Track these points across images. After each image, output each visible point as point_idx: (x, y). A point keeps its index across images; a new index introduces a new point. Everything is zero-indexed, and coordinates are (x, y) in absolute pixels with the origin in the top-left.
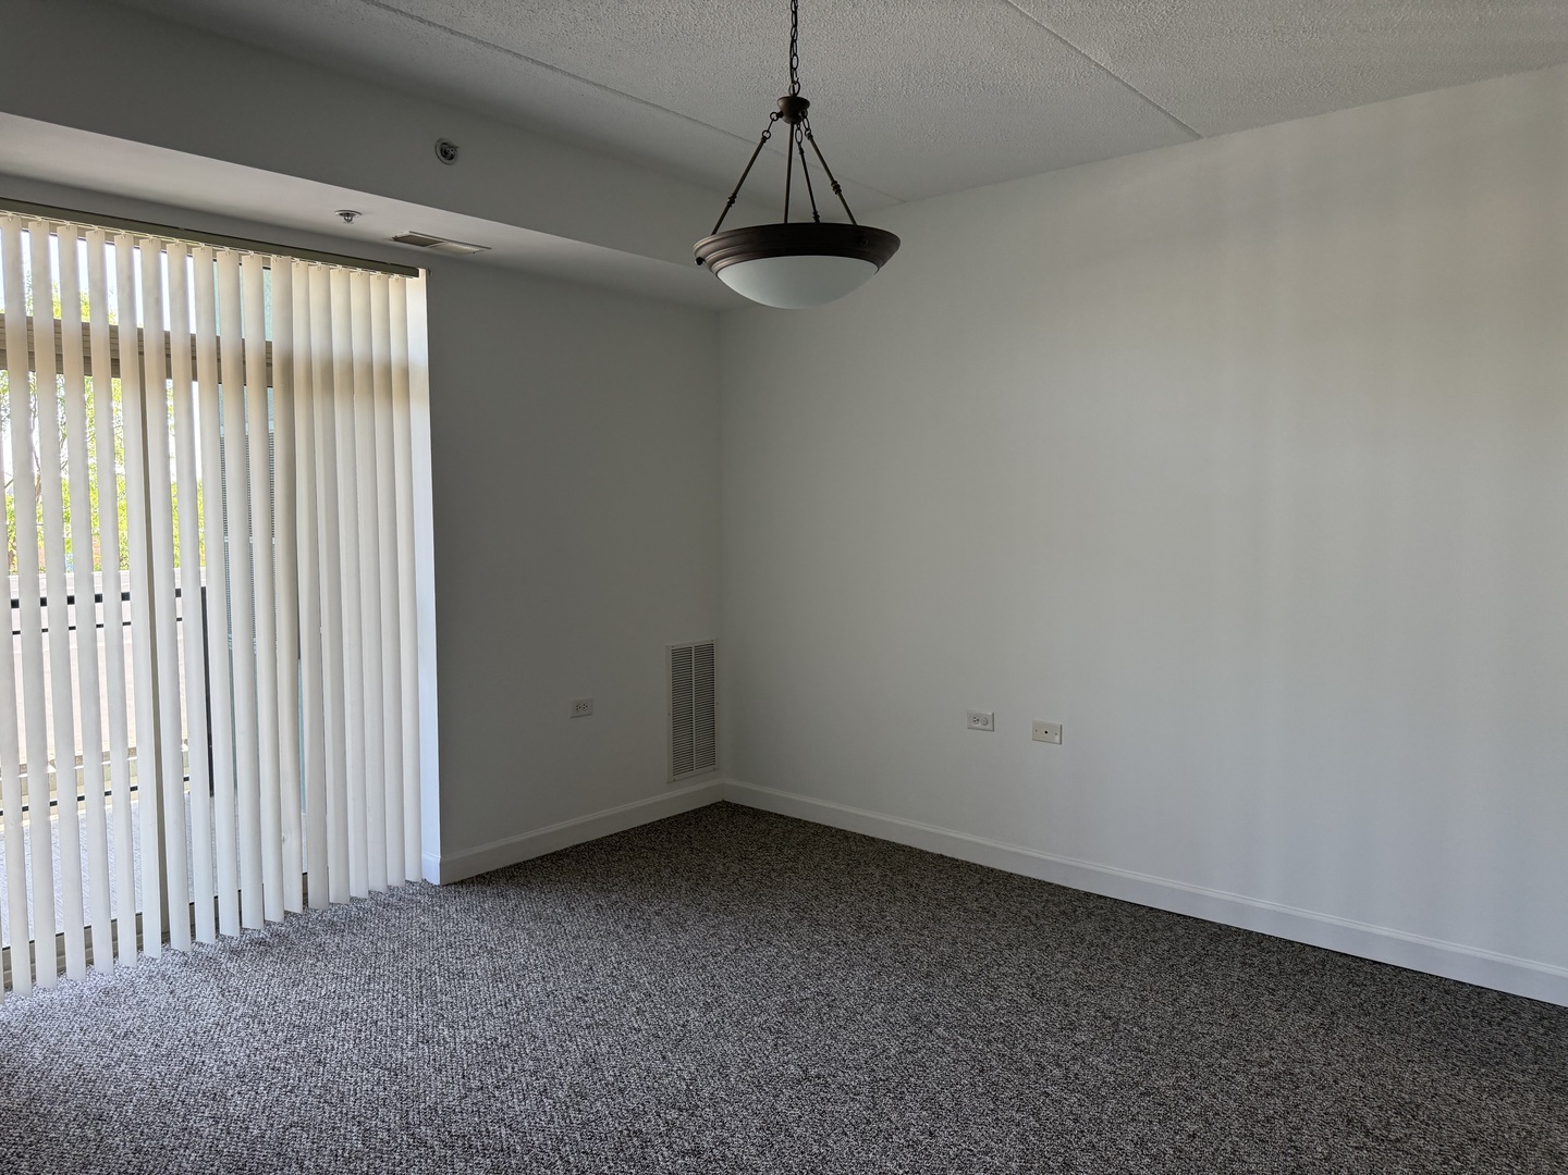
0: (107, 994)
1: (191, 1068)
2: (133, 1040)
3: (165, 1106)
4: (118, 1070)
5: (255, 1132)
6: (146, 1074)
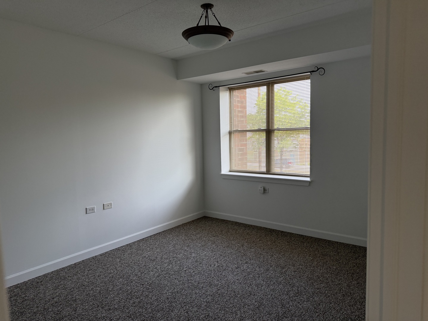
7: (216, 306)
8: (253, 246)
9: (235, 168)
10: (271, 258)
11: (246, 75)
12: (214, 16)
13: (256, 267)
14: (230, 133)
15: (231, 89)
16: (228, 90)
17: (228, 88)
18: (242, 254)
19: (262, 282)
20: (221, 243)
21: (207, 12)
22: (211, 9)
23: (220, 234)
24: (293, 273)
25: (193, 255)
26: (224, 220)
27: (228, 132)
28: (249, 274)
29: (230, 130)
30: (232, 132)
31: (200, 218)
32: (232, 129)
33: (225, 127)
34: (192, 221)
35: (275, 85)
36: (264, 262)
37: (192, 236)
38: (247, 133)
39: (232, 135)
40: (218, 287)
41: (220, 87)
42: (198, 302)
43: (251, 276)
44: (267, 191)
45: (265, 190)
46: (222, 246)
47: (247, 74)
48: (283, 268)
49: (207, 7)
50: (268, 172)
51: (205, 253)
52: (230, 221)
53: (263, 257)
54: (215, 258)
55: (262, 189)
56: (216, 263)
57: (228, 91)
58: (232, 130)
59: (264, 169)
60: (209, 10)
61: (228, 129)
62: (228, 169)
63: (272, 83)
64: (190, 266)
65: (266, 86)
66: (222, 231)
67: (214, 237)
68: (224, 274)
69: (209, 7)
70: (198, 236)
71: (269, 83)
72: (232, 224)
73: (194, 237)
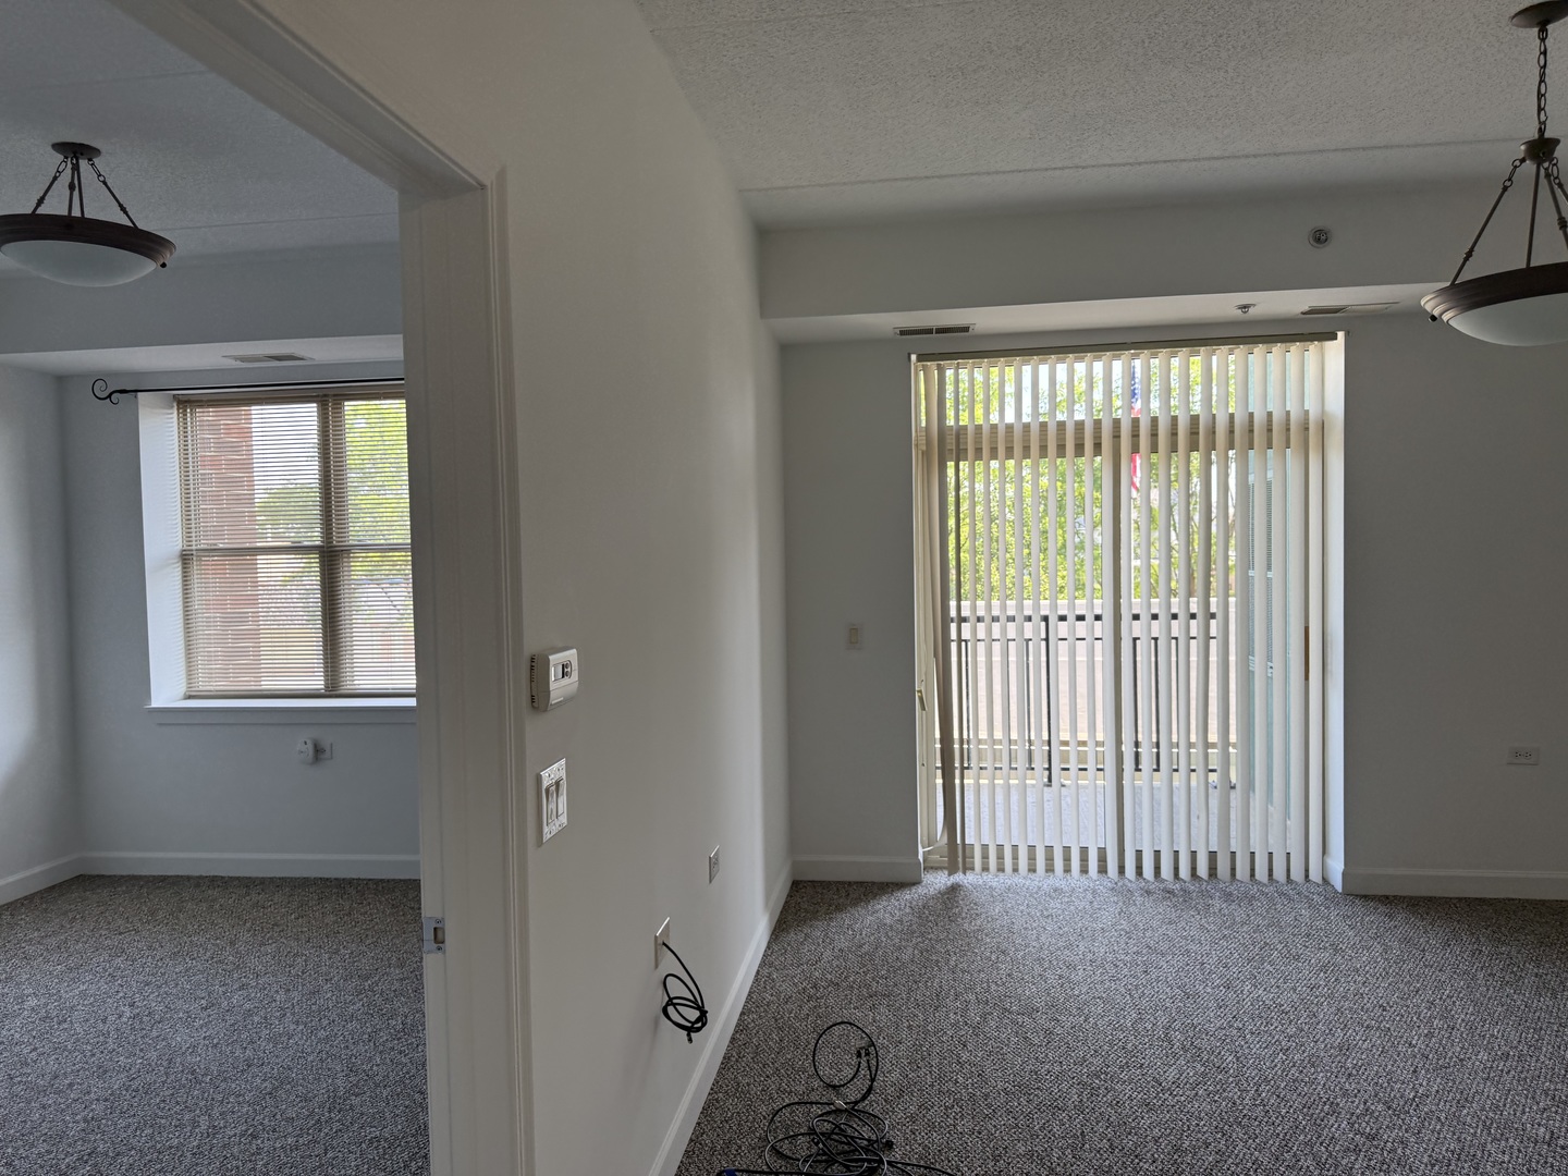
0: (1055, 891)
1: (1069, 946)
2: (1050, 921)
3: (1040, 960)
4: (1030, 932)
5: (1076, 993)
6: (1043, 939)
7: (122, 1123)
8: (271, 938)
9: (203, 685)
10: (330, 959)
11: (239, 364)
12: (105, 183)
13: (277, 991)
14: (186, 558)
15: (186, 402)
16: (175, 404)
17: (174, 395)
18: (230, 967)
19: (293, 1027)
20: (150, 948)
21: (76, 168)
22: (90, 160)
23: (148, 922)
24: (397, 985)
25: (32, 1002)
26: (163, 879)
27: (178, 553)
28: (249, 1013)
29: (185, 548)
30: (194, 553)
31: (61, 885)
32: (194, 543)
33: (162, 534)
34: (26, 898)
35: (346, 403)
36: (303, 973)
37: (23, 945)
38: (258, 557)
39: (195, 568)
40: (131, 1072)
41: (139, 394)
42: (50, 1129)
43: (256, 1019)
44: (327, 754)
45: (318, 750)
46: (153, 958)
47: (243, 359)
48: (367, 979)
49: (76, 152)
50: (332, 690)
51: (82, 987)
52: (189, 878)
53: (306, 961)
54: (121, 994)
55: (310, 746)
56: (127, 1009)
57: (173, 407)
58: (194, 547)
59: (318, 682)
60: (83, 164)
61: (177, 544)
62: (182, 689)
63: (335, 395)
64: (17, 1036)
65: (315, 405)
66: (153, 913)
67: (120, 934)
68: (154, 1034)
69: (82, 154)
70: (53, 941)
71: (325, 396)
72: (197, 886)
73: (30, 949)
